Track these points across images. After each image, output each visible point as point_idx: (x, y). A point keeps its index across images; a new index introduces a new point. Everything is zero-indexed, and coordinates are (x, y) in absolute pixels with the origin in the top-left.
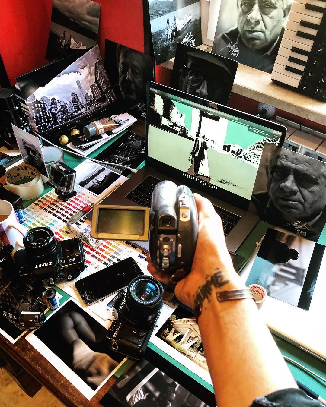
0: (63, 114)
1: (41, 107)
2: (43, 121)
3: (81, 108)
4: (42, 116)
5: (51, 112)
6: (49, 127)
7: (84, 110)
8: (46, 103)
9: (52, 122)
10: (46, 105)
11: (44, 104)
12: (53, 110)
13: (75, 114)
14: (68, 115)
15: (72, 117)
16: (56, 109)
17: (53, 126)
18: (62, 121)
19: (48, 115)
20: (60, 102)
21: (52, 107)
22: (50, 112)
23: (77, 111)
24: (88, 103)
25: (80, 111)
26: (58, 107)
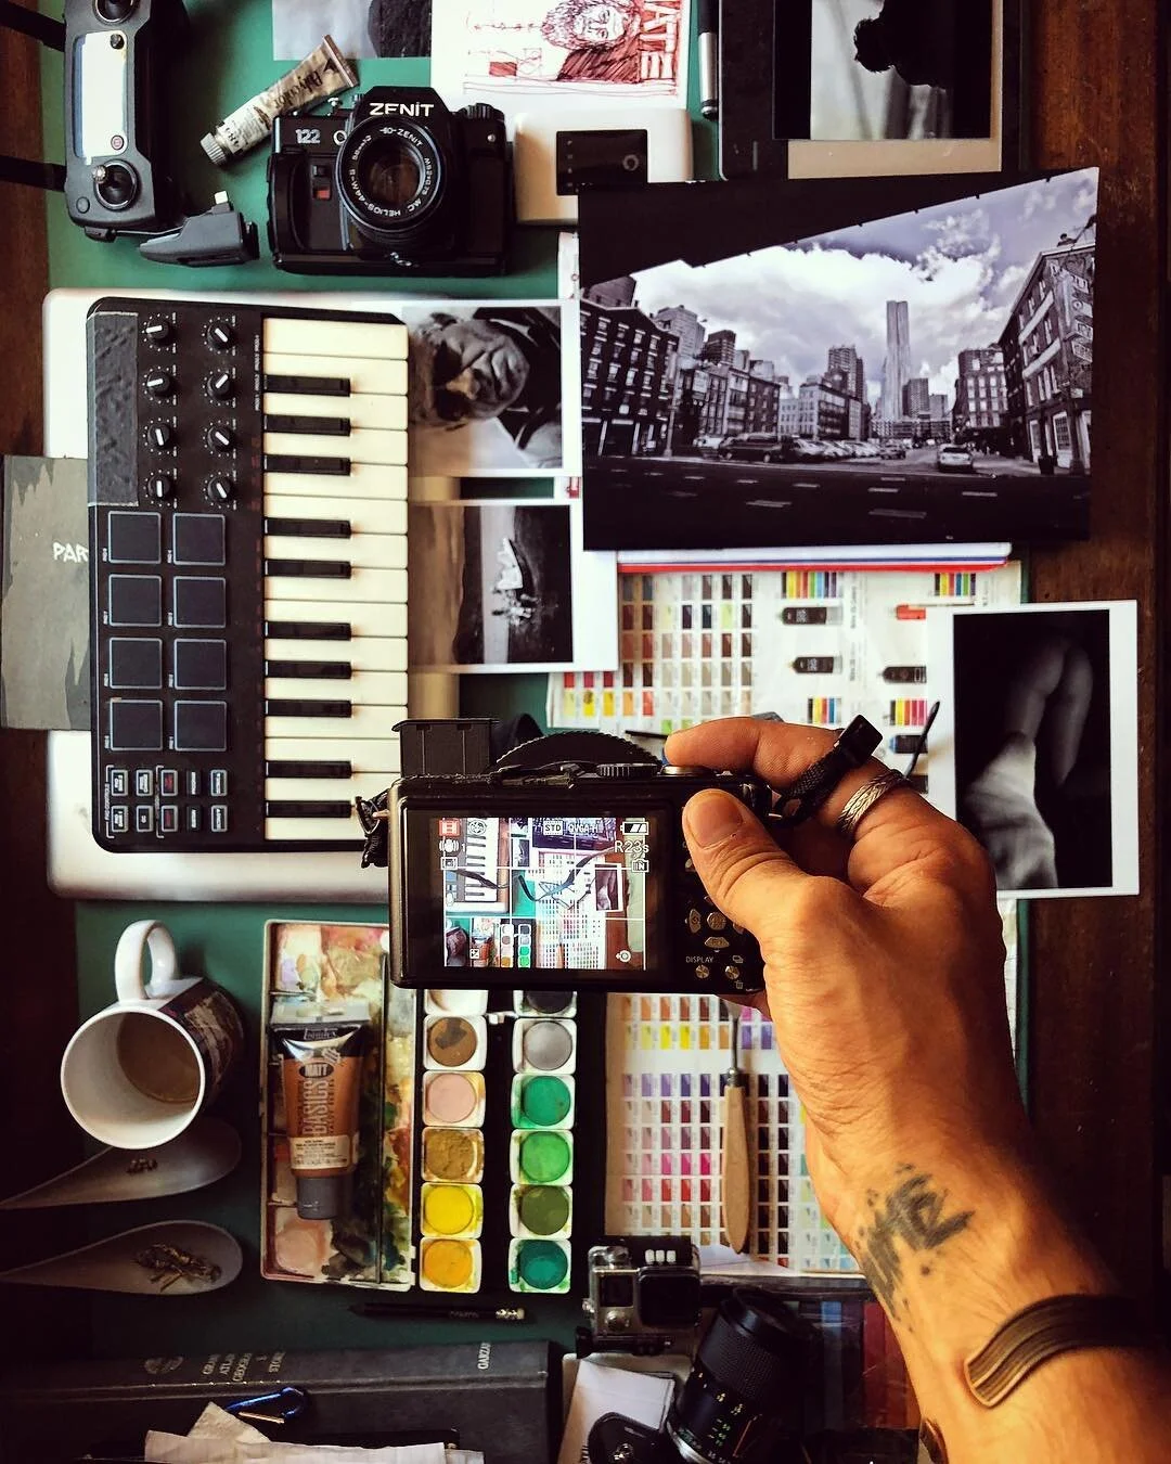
0: (745, 421)
1: (645, 344)
2: (624, 410)
3: (855, 429)
4: (630, 388)
5: (684, 385)
6: (640, 447)
7: (870, 448)
8: (676, 339)
9: (666, 432)
10: (675, 349)
11: (665, 337)
12: (701, 385)
13: (809, 448)
14: (767, 435)
15: (789, 451)
16: (716, 382)
17: (668, 451)
18: (722, 451)
19: (665, 394)
20: (753, 364)
21: (702, 369)
22: (679, 382)
23: (823, 436)
24: (908, 426)
25: (842, 444)
26: (732, 381)
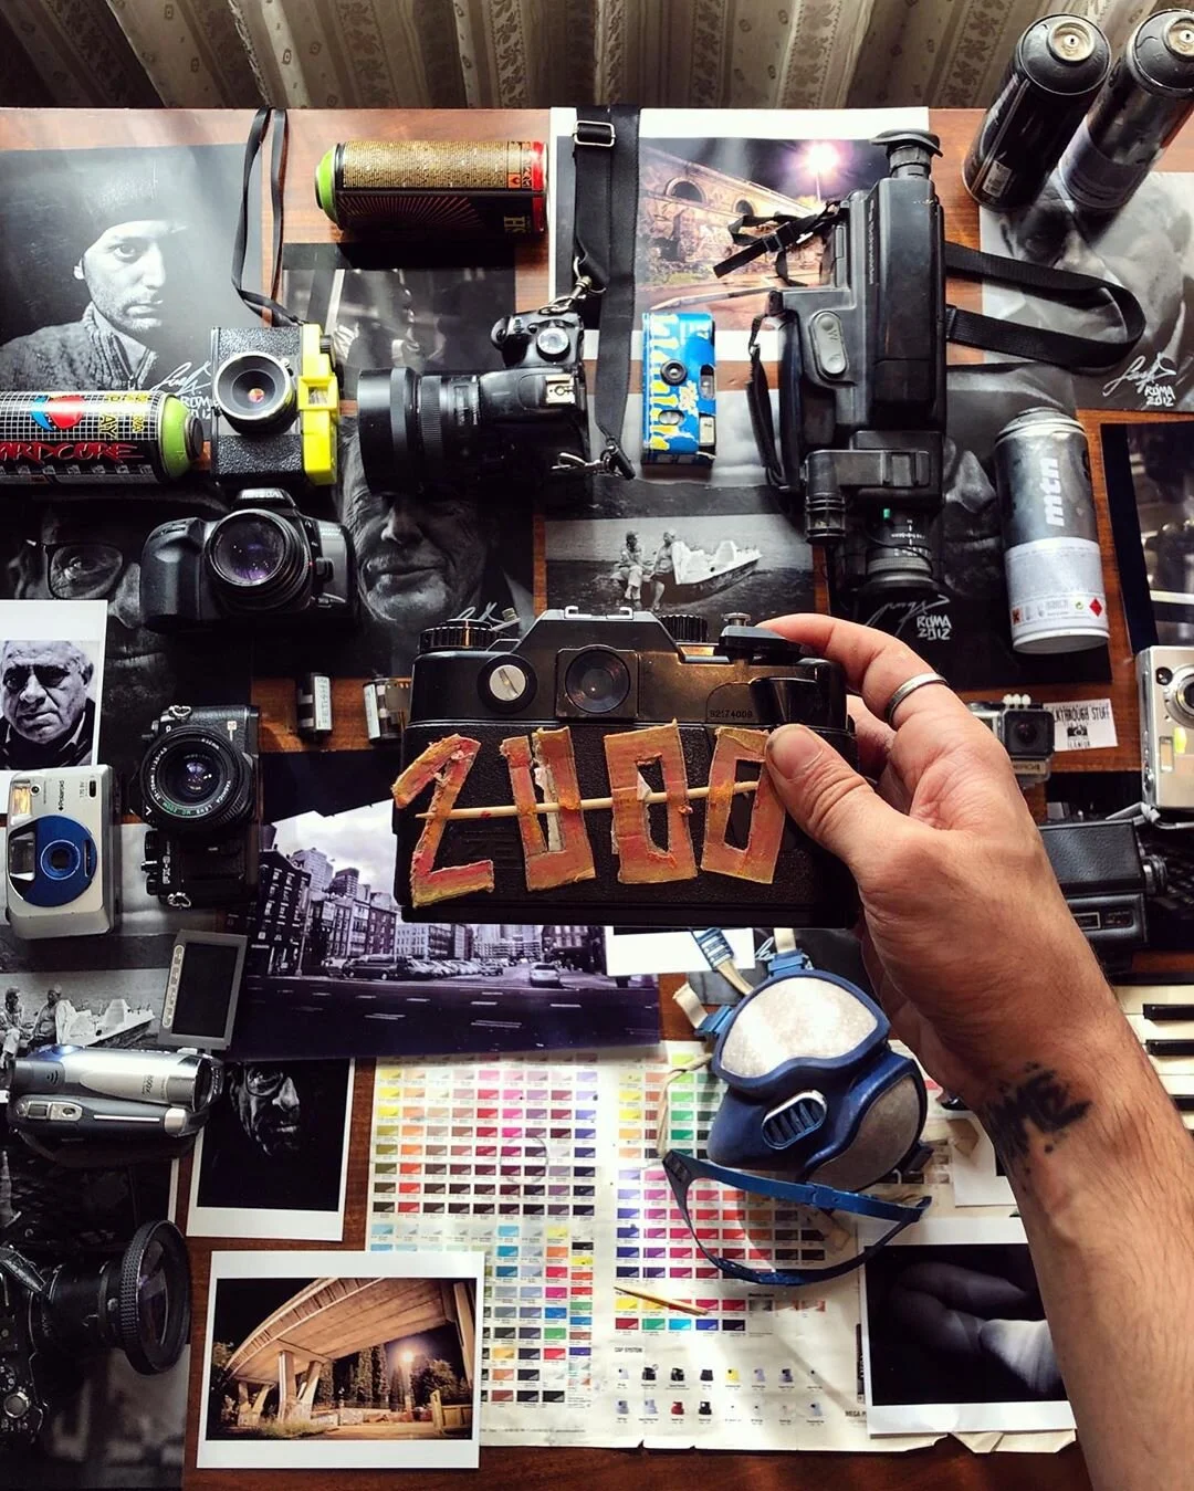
0: (366, 944)
1: (282, 880)
2: (262, 936)
3: (459, 951)
4: (268, 917)
5: (314, 913)
6: (275, 968)
7: (472, 966)
8: (309, 876)
9: (298, 955)
10: (307, 884)
11: (299, 874)
12: (329, 913)
13: (420, 967)
14: (385, 956)
15: (403, 970)
16: (341, 912)
17: (299, 971)
18: (346, 970)
19: (297, 922)
20: (373, 895)
21: (330, 900)
22: (310, 912)
23: (433, 957)
24: (504, 947)
25: (448, 963)
26: (356, 910)
